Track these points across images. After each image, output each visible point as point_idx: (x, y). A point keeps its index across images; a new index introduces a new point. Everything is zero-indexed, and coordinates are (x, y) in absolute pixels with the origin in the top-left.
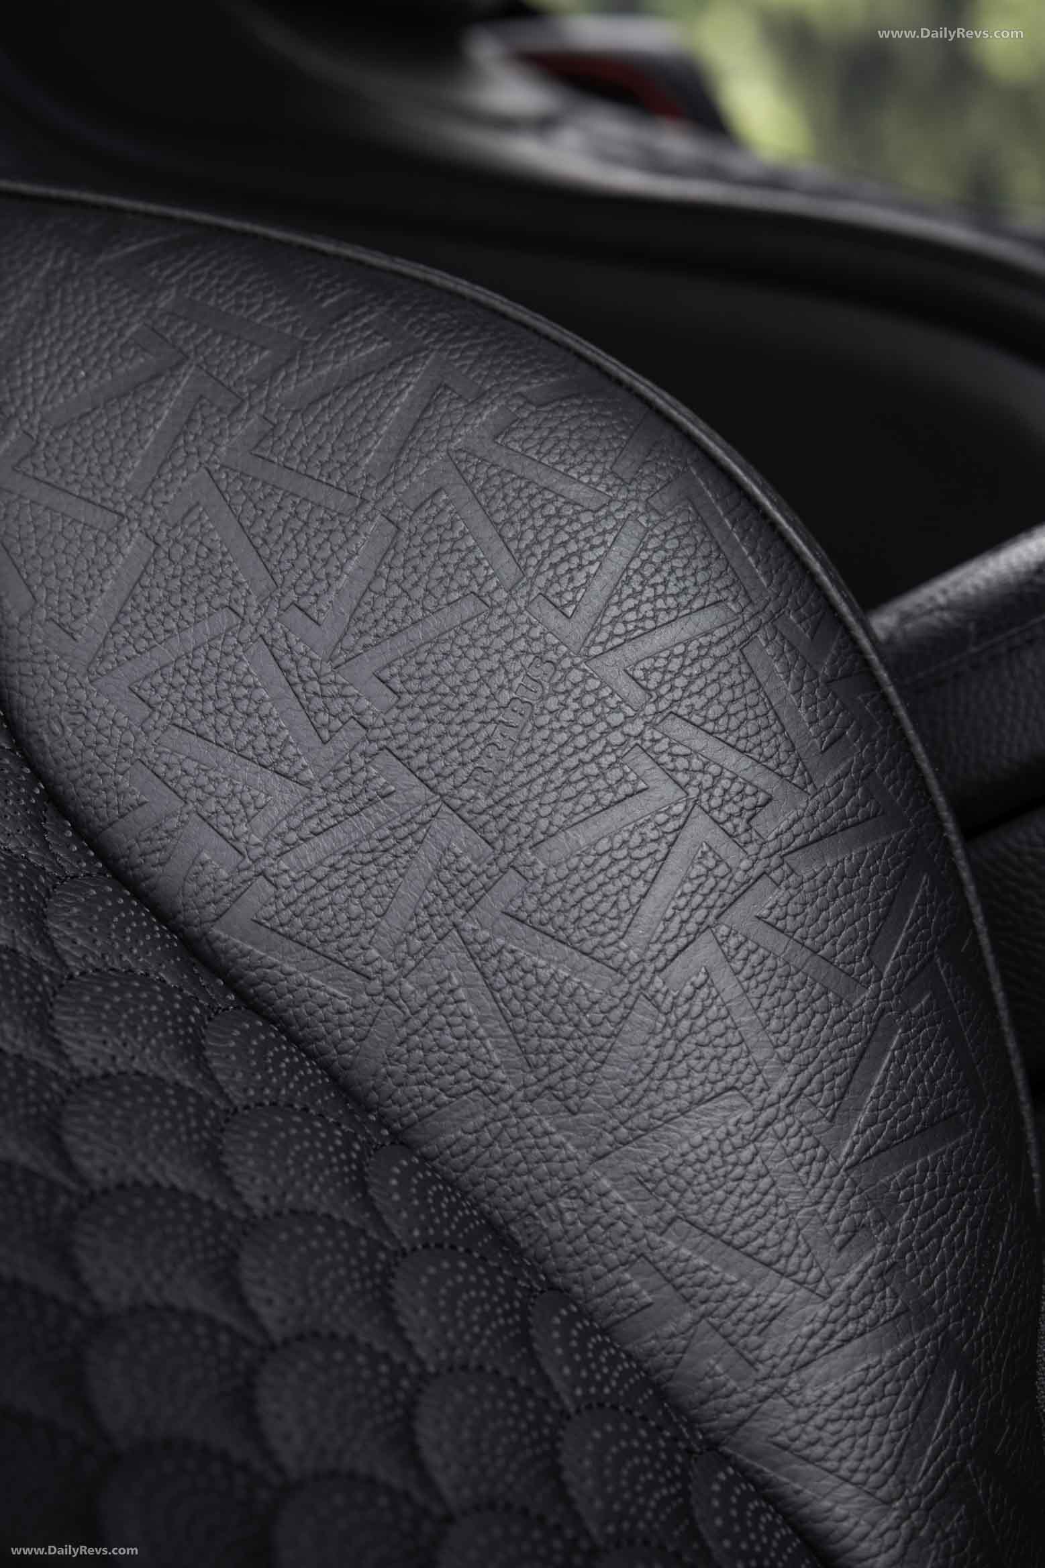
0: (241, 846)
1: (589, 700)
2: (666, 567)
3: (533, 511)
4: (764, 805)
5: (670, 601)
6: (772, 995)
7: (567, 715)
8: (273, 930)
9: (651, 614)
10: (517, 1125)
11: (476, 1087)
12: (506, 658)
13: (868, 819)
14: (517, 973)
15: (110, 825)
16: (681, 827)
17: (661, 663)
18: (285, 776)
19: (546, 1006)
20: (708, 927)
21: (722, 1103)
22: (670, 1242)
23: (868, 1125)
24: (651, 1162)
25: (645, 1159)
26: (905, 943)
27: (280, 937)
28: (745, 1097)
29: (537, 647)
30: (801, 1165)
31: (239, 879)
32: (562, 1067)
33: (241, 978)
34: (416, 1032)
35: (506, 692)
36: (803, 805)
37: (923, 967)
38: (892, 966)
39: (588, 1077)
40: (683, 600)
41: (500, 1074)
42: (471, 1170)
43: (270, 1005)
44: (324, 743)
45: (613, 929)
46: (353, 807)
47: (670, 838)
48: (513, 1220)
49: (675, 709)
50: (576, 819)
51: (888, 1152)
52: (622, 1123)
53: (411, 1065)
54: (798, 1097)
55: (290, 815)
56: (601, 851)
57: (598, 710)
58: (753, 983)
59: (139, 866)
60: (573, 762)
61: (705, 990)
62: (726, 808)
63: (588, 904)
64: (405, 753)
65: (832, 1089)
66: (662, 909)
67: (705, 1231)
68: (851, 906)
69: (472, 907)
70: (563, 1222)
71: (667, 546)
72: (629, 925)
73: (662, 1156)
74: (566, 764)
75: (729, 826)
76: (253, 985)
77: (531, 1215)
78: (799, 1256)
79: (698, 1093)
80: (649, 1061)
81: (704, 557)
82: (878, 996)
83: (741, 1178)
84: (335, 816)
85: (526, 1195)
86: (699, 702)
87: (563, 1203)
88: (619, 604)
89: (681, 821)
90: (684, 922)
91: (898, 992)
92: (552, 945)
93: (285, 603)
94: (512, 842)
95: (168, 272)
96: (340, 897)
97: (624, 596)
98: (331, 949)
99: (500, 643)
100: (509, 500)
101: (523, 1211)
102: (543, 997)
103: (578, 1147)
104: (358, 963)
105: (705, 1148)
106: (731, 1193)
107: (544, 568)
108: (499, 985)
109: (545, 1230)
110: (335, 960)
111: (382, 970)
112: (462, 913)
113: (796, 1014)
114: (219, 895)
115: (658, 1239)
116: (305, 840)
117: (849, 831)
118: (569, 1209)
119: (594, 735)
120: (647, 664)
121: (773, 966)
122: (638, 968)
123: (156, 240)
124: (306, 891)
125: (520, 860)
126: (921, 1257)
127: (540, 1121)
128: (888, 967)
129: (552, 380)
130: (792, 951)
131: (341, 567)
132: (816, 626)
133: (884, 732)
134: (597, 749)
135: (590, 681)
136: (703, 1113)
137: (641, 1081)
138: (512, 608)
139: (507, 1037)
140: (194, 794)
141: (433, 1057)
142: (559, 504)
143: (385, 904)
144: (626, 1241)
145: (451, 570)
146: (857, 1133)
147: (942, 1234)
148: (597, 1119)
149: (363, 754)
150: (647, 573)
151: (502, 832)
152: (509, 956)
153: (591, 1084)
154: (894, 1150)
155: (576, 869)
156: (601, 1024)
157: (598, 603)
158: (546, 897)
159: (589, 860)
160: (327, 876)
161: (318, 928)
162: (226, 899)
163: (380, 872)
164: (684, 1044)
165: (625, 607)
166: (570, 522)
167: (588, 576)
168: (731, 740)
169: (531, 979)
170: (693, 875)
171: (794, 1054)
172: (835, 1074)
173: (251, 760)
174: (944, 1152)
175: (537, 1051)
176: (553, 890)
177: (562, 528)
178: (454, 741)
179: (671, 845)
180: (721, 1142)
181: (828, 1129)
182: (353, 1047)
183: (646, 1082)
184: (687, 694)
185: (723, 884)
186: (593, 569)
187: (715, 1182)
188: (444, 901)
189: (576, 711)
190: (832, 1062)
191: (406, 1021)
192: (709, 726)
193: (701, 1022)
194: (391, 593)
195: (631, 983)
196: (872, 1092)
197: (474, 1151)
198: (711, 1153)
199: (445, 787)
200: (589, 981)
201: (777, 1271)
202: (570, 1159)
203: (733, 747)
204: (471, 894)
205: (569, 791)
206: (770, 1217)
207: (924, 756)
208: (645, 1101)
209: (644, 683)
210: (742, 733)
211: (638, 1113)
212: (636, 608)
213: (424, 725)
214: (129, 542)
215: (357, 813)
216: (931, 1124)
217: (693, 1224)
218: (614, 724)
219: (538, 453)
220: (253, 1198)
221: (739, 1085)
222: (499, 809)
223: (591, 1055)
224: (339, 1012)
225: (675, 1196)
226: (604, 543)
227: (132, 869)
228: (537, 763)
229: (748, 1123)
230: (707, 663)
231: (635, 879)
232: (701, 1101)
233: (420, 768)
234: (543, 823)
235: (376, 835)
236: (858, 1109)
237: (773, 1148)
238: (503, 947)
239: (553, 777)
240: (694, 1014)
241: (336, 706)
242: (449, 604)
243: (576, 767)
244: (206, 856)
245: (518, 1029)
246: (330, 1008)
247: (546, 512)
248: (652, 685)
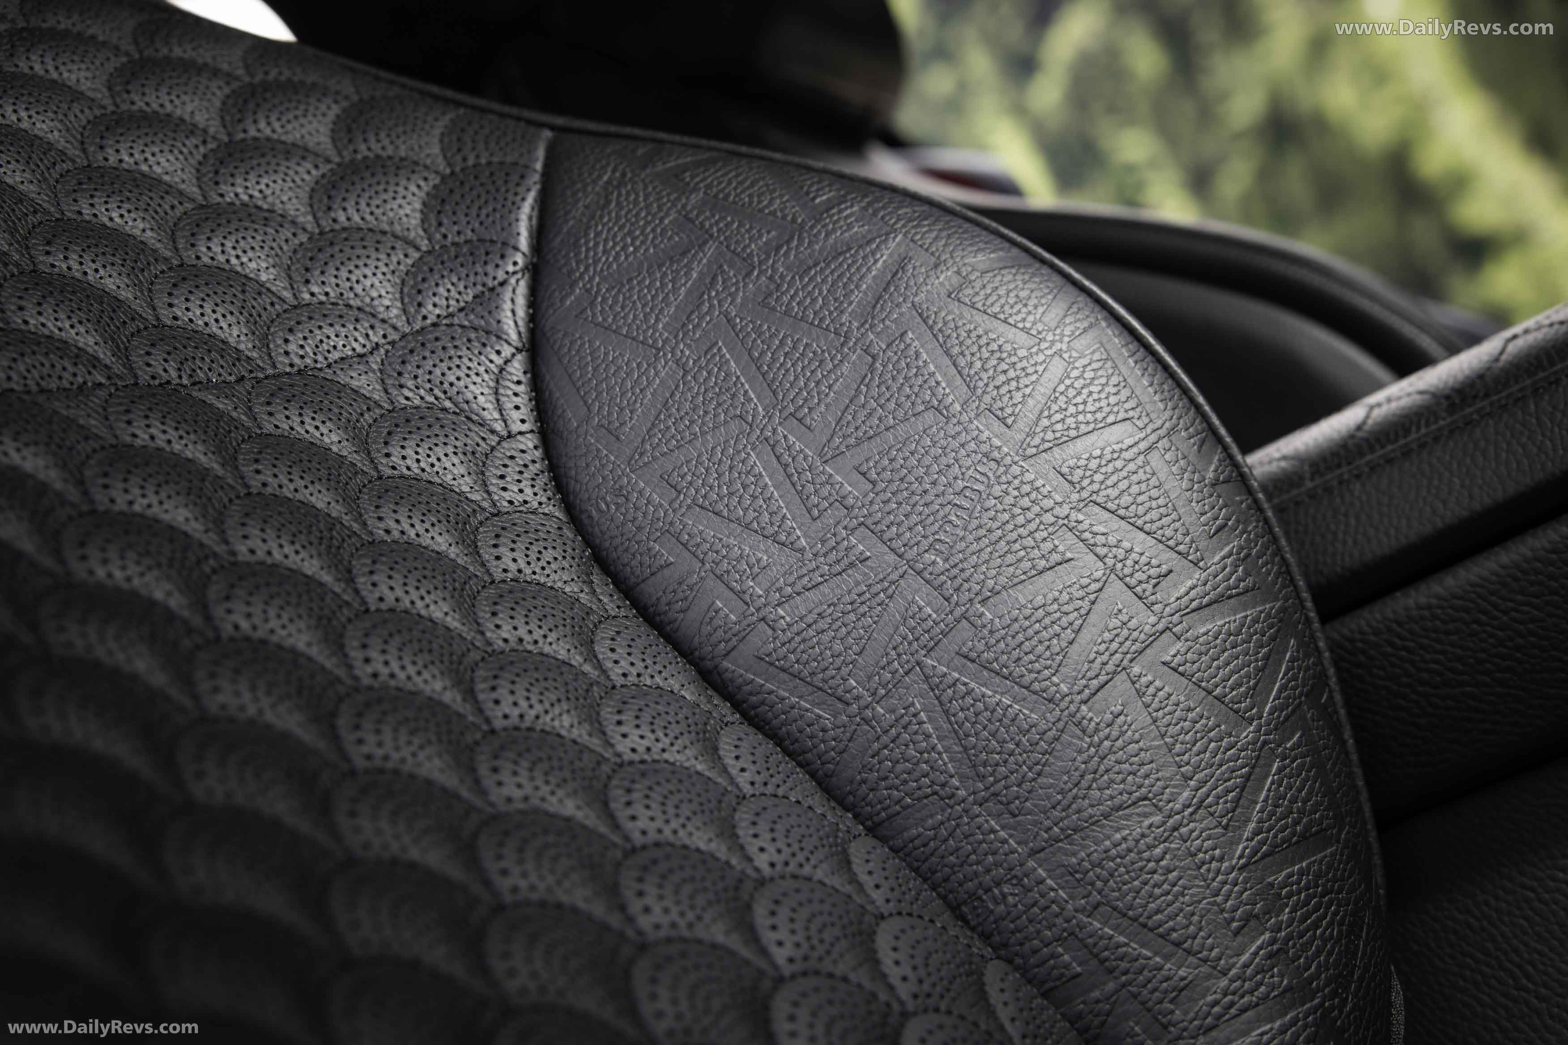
0: (747, 598)
1: (1026, 488)
2: (1085, 391)
3: (980, 347)
4: (1165, 576)
5: (1089, 416)
6: (1176, 725)
7: (1009, 500)
8: (771, 664)
9: (1073, 426)
10: (968, 823)
11: (935, 793)
12: (959, 456)
13: (1247, 591)
14: (969, 700)
15: (643, 581)
16: (1101, 590)
17: (1082, 462)
18: (783, 544)
19: (991, 727)
20: (1124, 669)
21: (1137, 811)
22: (1095, 923)
23: (1256, 833)
24: (1079, 856)
25: (1074, 854)
26: (1280, 691)
27: (777, 671)
28: (1156, 806)
29: (985, 448)
30: (1203, 863)
31: (745, 623)
32: (1006, 777)
33: (744, 702)
34: (885, 747)
35: (960, 482)
36: (1197, 576)
37: (1293, 711)
38: (1271, 708)
39: (1027, 786)
40: (1099, 416)
41: (955, 782)
42: (930, 861)
43: (768, 724)
44: (814, 519)
45: (1047, 668)
46: (838, 568)
47: (1092, 597)
48: (965, 902)
49: (1094, 497)
50: (1016, 580)
51: (1271, 858)
52: (1056, 825)
53: (882, 774)
54: (1199, 808)
55: (785, 573)
56: (1037, 606)
57: (1033, 495)
58: (1161, 713)
59: (665, 613)
60: (1014, 535)
61: (1122, 718)
62: (1136, 575)
63: (1027, 646)
64: (879, 527)
65: (1226, 802)
66: (1085, 654)
67: (1125, 915)
68: (1237, 658)
69: (932, 649)
70: (1006, 905)
71: (1086, 376)
72: (1059, 666)
73: (1088, 851)
74: (1008, 538)
75: (1139, 589)
76: (755, 708)
77: (980, 898)
78: (1203, 938)
79: (1117, 801)
80: (1077, 774)
81: (1115, 386)
82: (1259, 731)
83: (1154, 872)
84: (822, 576)
85: (976, 881)
86: (1113, 493)
87: (1006, 889)
88: (1049, 417)
89: (1101, 584)
90: (1104, 664)
91: (1276, 729)
92: (997, 680)
93: (786, 413)
94: (966, 596)
95: (698, 179)
96: (825, 638)
97: (1052, 412)
98: (817, 679)
99: (955, 444)
100: (962, 339)
101: (972, 895)
102: (989, 720)
103: (1019, 843)
104: (840, 692)
105: (1124, 846)
106: (1146, 884)
107: (989, 389)
108: (952, 711)
109: (992, 912)
110: (820, 689)
111: (858, 698)
112: (923, 652)
113: (1196, 742)
114: (728, 636)
115: (1085, 919)
116: (798, 594)
117: (1233, 600)
118: (1011, 894)
119: (1029, 515)
120: (1072, 463)
121: (1176, 702)
122: (1067, 699)
123: (689, 159)
124: (798, 634)
125: (971, 613)
126: (1301, 945)
127: (987, 821)
128: (1267, 709)
129: (992, 256)
130: (1191, 690)
131: (830, 387)
132: (1203, 442)
133: (1256, 527)
134: (1033, 526)
135: (1026, 474)
136: (1120, 818)
137: (1070, 790)
138: (965, 418)
139: (960, 753)
140: (711, 556)
141: (899, 767)
142: (1000, 343)
143: (861, 645)
144: (1059, 921)
145: (916, 389)
146: (1247, 840)
147: (1317, 927)
148: (1034, 820)
149: (845, 528)
150: (1070, 396)
151: (957, 590)
152: (963, 688)
153: (1029, 792)
154: (1277, 856)
155: (1016, 620)
156: (1037, 744)
157: (1032, 417)
158: (992, 641)
159: (1028, 612)
160: (815, 622)
161: (807, 662)
162: (734, 639)
163: (858, 619)
164: (1105, 761)
165: (1053, 420)
166: (1010, 355)
167: (1024, 396)
168: (1140, 522)
169: (980, 705)
170: (1111, 626)
171: (1195, 773)
172: (1228, 791)
173: (756, 532)
174: (1315, 862)
175: (985, 764)
176: (997, 635)
177: (1003, 360)
178: (919, 519)
179: (1093, 603)
180: (1137, 841)
181: (1224, 835)
182: (834, 759)
183: (1075, 791)
184: (1103, 487)
185: (1135, 634)
186: (1028, 391)
187: (1133, 874)
188: (910, 644)
189: (1015, 497)
190: (1225, 781)
191: (878, 738)
192: (1122, 512)
193: (1120, 743)
194: (868, 407)
195: (1062, 711)
196: (1258, 807)
197: (932, 844)
198: (1130, 850)
199: (911, 554)
200: (1027, 709)
201: (1185, 950)
202: (1012, 853)
203: (1141, 529)
204: (932, 639)
205: (1010, 558)
206: (1177, 904)
207: (1287, 549)
208: (1074, 806)
209: (1069, 478)
210: (1148, 518)
211: (1068, 816)
212: (1063, 420)
213: (895, 506)
214: (664, 367)
215: (840, 574)
216: (1304, 837)
217: (1115, 909)
218: (1045, 508)
219: (984, 305)
220: (762, 861)
221: (1150, 795)
222: (955, 571)
223: (1030, 769)
224: (824, 730)
225: (1099, 884)
226: (1036, 372)
227: (659, 615)
228: (985, 536)
229: (1158, 827)
230: (1119, 464)
231: (1064, 629)
232: (1119, 808)
233: (890, 540)
234: (990, 583)
235: (855, 591)
236: (1248, 820)
237: (1179, 849)
238: (958, 680)
239: (997, 548)
240: (1113, 737)
241: (825, 492)
242: (914, 415)
243: (1015, 541)
244: (719, 604)
245: (969, 746)
246: (816, 727)
247: (990, 349)
248: (1076, 479)
